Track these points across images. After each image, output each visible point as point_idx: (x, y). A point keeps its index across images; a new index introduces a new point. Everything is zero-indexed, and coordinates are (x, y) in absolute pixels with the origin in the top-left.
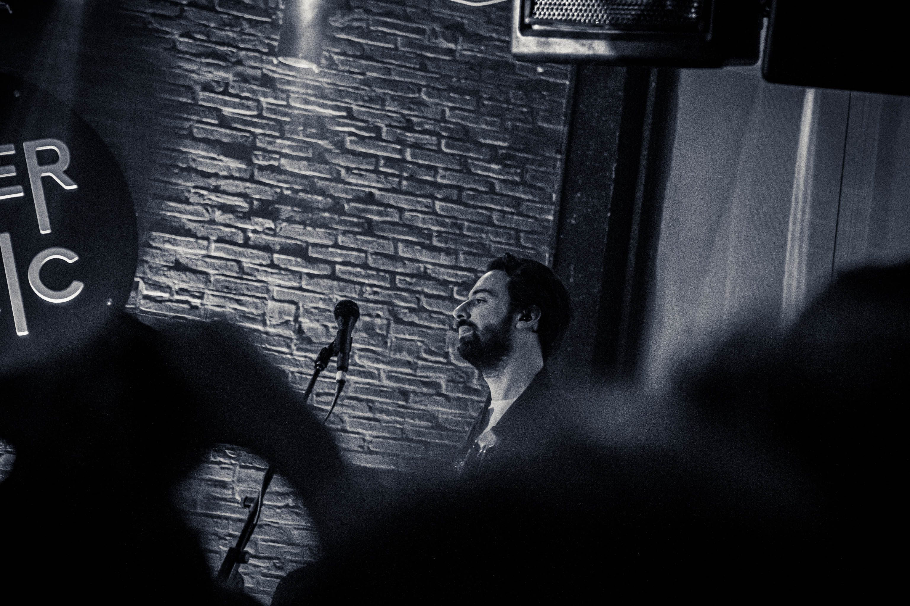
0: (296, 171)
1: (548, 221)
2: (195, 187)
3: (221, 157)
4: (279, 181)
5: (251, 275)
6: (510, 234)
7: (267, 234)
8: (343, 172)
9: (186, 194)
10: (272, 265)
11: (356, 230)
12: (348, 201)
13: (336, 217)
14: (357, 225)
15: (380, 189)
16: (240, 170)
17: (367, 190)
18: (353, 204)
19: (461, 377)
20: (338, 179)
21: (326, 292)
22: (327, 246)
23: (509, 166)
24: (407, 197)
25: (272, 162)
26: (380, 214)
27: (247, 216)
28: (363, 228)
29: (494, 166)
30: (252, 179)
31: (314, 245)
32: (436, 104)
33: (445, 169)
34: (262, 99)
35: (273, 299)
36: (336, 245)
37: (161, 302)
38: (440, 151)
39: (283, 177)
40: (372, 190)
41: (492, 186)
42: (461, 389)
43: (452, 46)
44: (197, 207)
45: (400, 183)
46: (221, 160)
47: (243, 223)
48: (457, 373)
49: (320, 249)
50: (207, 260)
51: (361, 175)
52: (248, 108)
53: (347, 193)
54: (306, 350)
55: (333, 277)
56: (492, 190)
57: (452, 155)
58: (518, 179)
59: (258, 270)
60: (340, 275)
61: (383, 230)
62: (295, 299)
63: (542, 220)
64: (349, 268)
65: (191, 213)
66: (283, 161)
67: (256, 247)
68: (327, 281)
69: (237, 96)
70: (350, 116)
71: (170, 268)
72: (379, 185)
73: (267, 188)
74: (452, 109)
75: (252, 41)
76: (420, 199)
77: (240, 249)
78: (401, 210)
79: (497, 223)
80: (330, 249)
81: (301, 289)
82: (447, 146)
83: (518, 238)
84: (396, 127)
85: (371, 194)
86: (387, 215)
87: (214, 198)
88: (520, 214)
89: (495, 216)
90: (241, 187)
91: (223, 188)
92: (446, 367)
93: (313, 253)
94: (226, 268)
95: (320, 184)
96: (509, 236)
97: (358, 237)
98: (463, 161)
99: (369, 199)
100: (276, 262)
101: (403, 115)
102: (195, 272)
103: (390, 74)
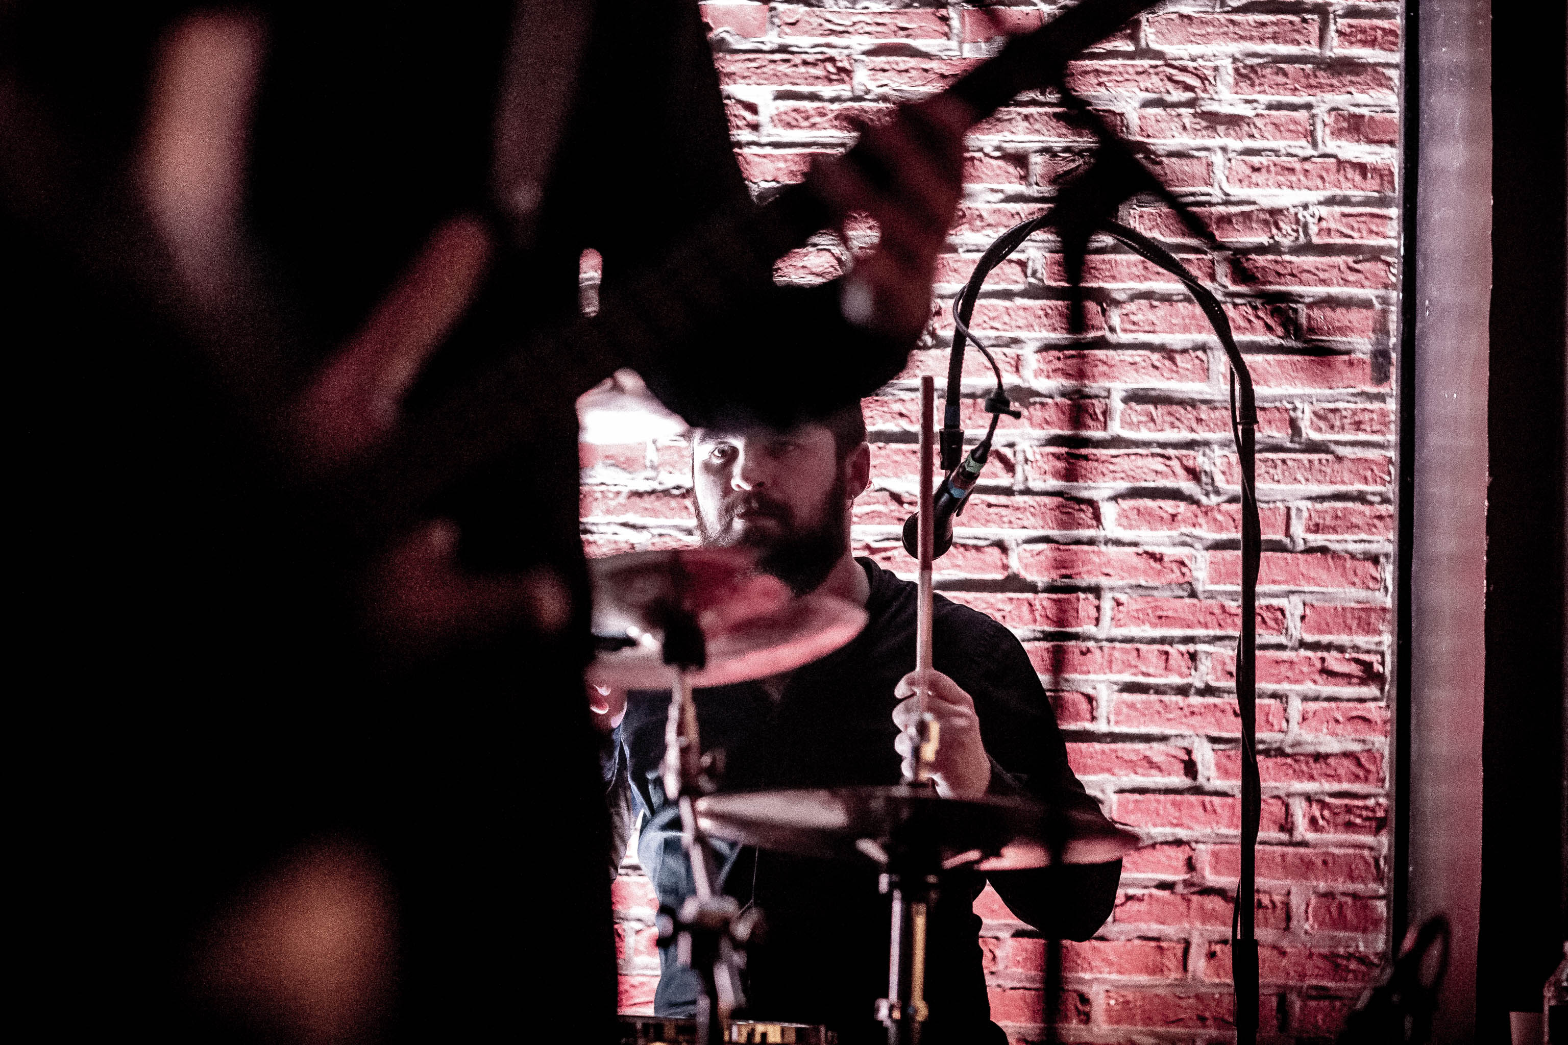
19: (1188, 88)
42: (1187, 121)
48: (1170, 79)
92: (1137, 62)
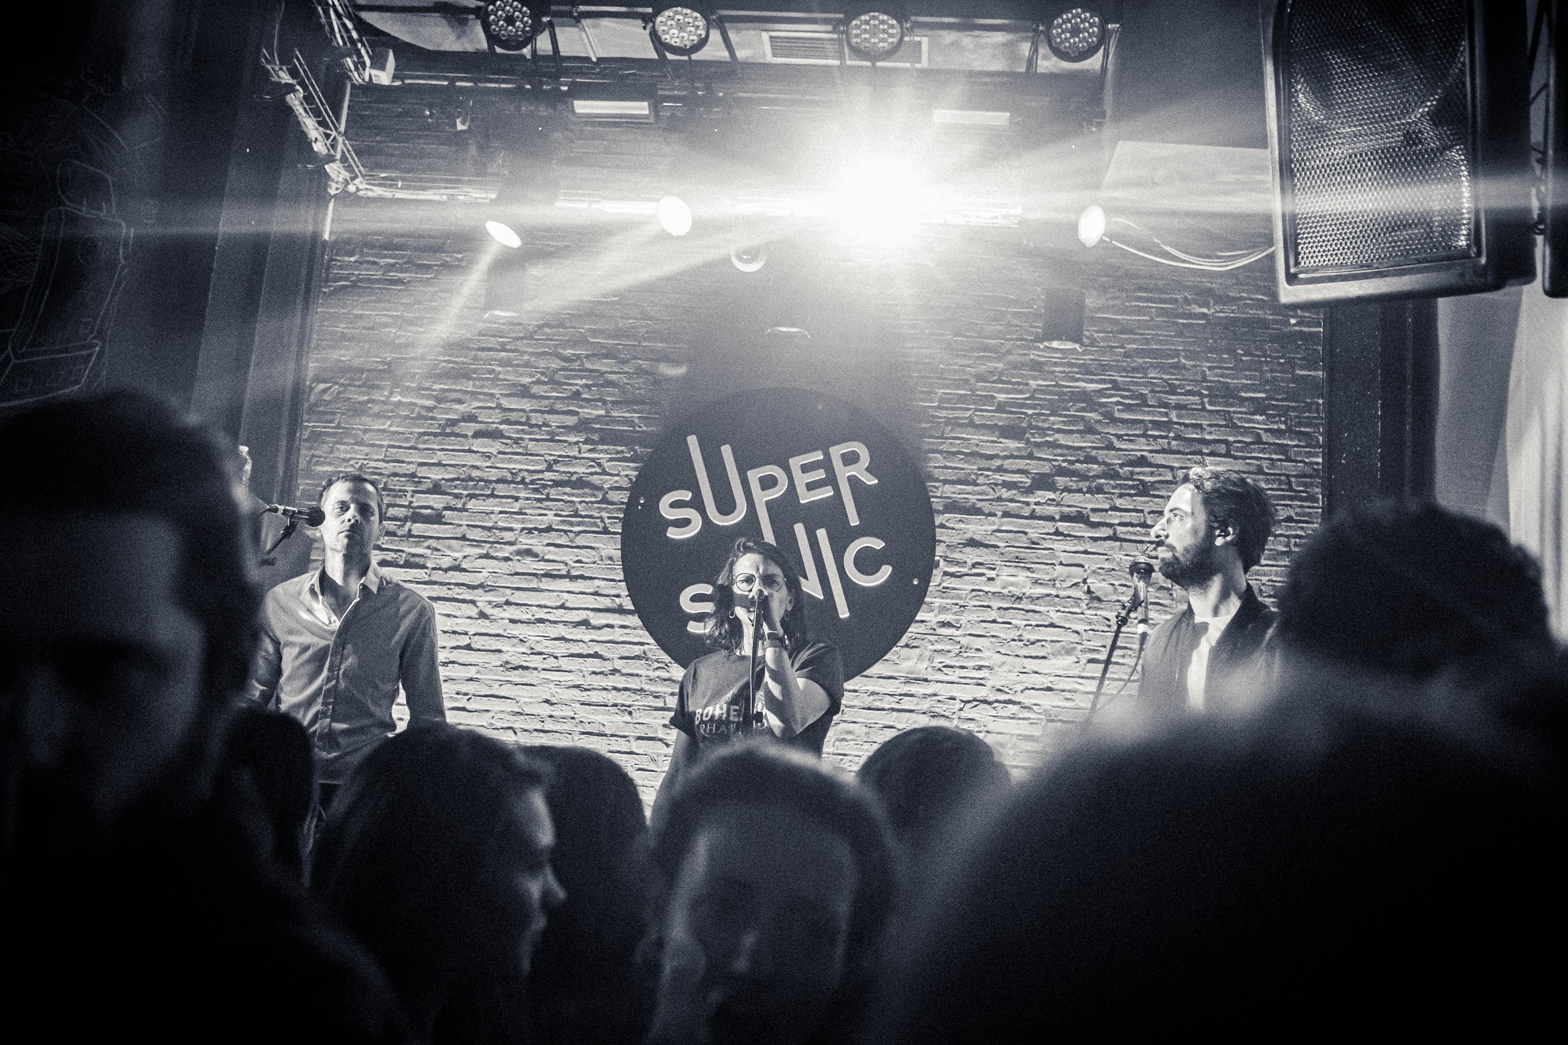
0: (1070, 444)
1: (1317, 464)
2: (980, 469)
3: (1001, 440)
4: (1055, 455)
5: (1038, 544)
6: (1282, 481)
7: (1049, 505)
8: (1114, 440)
9: (973, 476)
10: (1057, 533)
11: (1132, 492)
12: (1122, 466)
13: (1112, 482)
14: (1131, 487)
15: (1151, 451)
16: (1019, 449)
17: (1139, 454)
18: (1126, 469)
20: (1110, 447)
21: (1108, 552)
22: (1106, 511)
23: (1273, 416)
24: (1178, 456)
25: (1048, 439)
26: (1152, 474)
27: (1029, 491)
28: (1138, 489)
29: (1258, 417)
30: (1031, 457)
31: (1094, 510)
32: (1194, 366)
33: (1210, 425)
34: (1031, 382)
35: (1061, 564)
36: (1114, 508)
37: (960, 577)
38: (1204, 409)
39: (1059, 451)
40: (1143, 453)
41: (1259, 436)
43: (1205, 310)
44: (983, 487)
45: (1169, 443)
46: (1001, 442)
47: (1027, 497)
49: (1100, 513)
50: (998, 534)
51: (1130, 441)
52: (1021, 392)
53: (1119, 459)
54: (1097, 608)
55: (1114, 538)
56: (1258, 441)
57: (1217, 411)
58: (1283, 427)
59: (1044, 539)
60: (1122, 536)
61: (1158, 489)
62: (1081, 562)
63: (1312, 463)
64: (1129, 529)
65: (980, 494)
66: (1057, 436)
67: (1041, 518)
68: (1109, 543)
69: (1009, 382)
70: (1116, 386)
71: (965, 545)
72: (1150, 448)
73: (1045, 463)
74: (1210, 368)
75: (1017, 331)
76: (1189, 457)
77: (1027, 521)
78: (1172, 468)
79: (1267, 471)
80: (1110, 512)
81: (1086, 552)
82: (1211, 404)
83: (1289, 483)
84: (1159, 392)
85: (1142, 456)
86: (1160, 475)
87: (999, 478)
88: (1288, 459)
89: (1265, 464)
90: (1022, 464)
91: (1005, 467)
93: (1094, 518)
94: (1016, 540)
95: (1094, 453)
96: (1280, 483)
97: (1135, 498)
98: (1227, 416)
99: (1142, 461)
100: (1060, 530)
101: (1165, 381)
102: (987, 546)
103: (1148, 344)
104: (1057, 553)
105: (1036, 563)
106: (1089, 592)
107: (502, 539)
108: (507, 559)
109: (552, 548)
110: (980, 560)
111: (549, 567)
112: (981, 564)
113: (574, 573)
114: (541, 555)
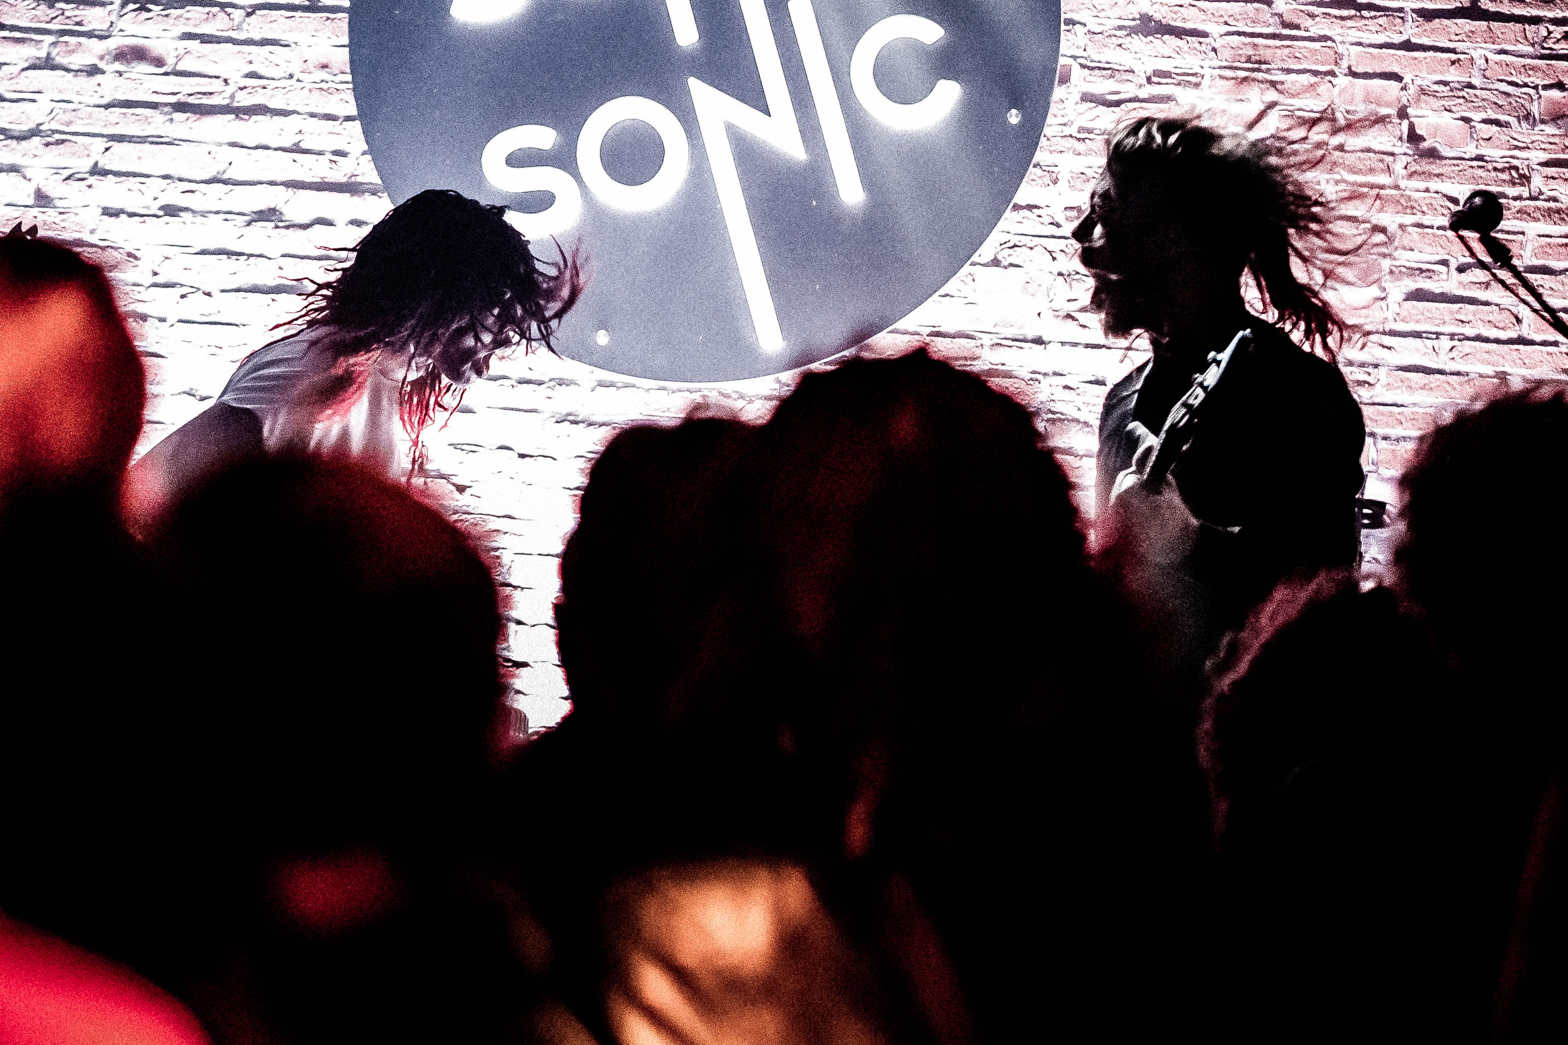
5: (1297, 27)
21: (1460, 46)
35: (1351, 72)
37: (1116, 103)
50: (1204, 4)
54: (1430, 175)
55: (1473, 11)
59: (1312, 16)
60: (1490, 6)
62: (1396, 69)
68: (1461, 22)
71: (1131, 30)
81: (1407, 46)
94: (1244, 17)
102: (1182, 33)
104: (1341, 49)
105: (1289, 71)
106: (1414, 137)
107: (79, 24)
108: (93, 71)
109: (194, 44)
110: (1166, 65)
111: (185, 87)
112: (1166, 74)
113: (244, 100)
114: (170, 61)
